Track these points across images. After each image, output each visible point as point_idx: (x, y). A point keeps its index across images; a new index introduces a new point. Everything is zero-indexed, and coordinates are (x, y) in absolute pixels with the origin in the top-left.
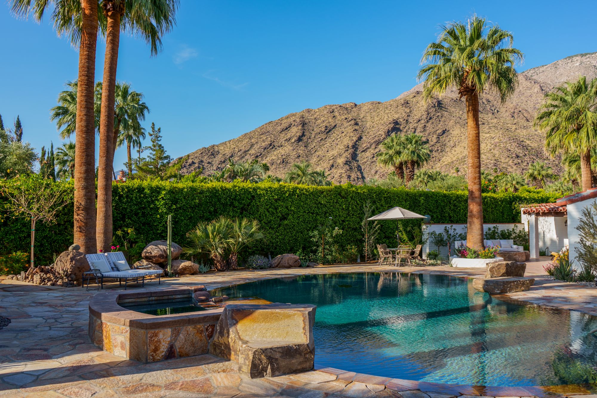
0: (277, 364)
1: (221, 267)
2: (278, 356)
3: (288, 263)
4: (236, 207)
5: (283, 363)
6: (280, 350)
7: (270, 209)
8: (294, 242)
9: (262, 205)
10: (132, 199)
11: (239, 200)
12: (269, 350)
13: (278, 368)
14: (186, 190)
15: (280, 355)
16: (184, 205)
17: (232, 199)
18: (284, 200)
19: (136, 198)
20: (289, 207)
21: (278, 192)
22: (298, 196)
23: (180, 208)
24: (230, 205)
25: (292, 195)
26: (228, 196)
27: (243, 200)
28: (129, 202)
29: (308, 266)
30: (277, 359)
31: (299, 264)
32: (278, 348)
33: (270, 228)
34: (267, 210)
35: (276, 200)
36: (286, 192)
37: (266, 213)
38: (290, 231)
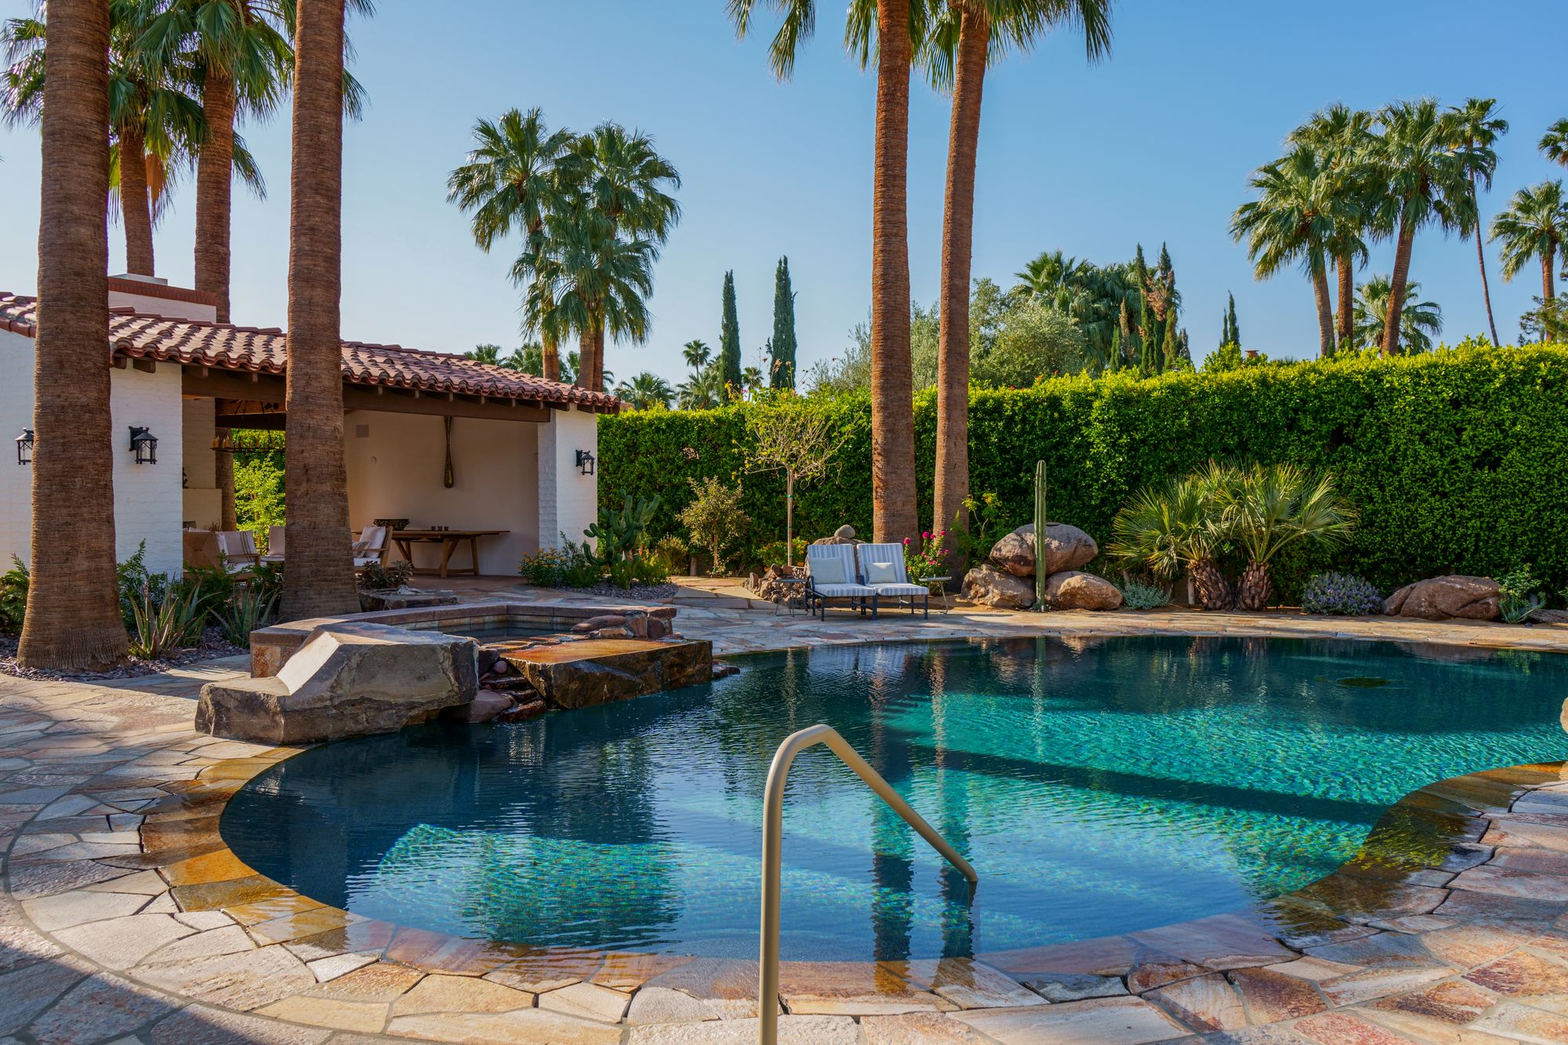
0: (228, 718)
1: (1210, 599)
2: (232, 704)
3: (1431, 604)
4: (1309, 432)
5: (238, 719)
6: (238, 696)
7: (1433, 435)
8: (1537, 539)
9: (1399, 423)
10: (1033, 427)
11: (1317, 412)
12: (222, 692)
13: (228, 724)
14: (1155, 394)
15: (236, 704)
16: (1152, 434)
17: (1296, 411)
18: (1486, 403)
19: (1042, 421)
20: (1507, 423)
21: (1462, 378)
22: (1547, 385)
23: (1143, 441)
24: (1290, 428)
25: (1523, 382)
26: (1283, 403)
27: (1333, 409)
28: (1029, 433)
29: (1532, 622)
30: (228, 710)
31: (1487, 610)
32: (236, 691)
33: (1433, 495)
34: (1423, 436)
35: (1455, 403)
36: (1495, 375)
37: (1420, 447)
38: (1516, 505)
